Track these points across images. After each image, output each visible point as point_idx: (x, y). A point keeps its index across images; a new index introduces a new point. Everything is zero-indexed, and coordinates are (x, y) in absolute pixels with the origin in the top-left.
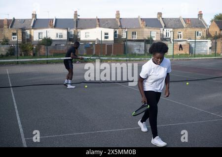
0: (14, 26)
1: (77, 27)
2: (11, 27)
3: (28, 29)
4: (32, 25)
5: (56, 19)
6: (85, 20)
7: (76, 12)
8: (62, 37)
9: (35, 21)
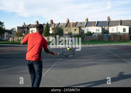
0: (76, 26)
1: (108, 25)
2: (75, 26)
3: (83, 27)
4: (85, 25)
5: (98, 22)
6: (114, 21)
7: (109, 17)
8: (99, 31)
9: (87, 23)
